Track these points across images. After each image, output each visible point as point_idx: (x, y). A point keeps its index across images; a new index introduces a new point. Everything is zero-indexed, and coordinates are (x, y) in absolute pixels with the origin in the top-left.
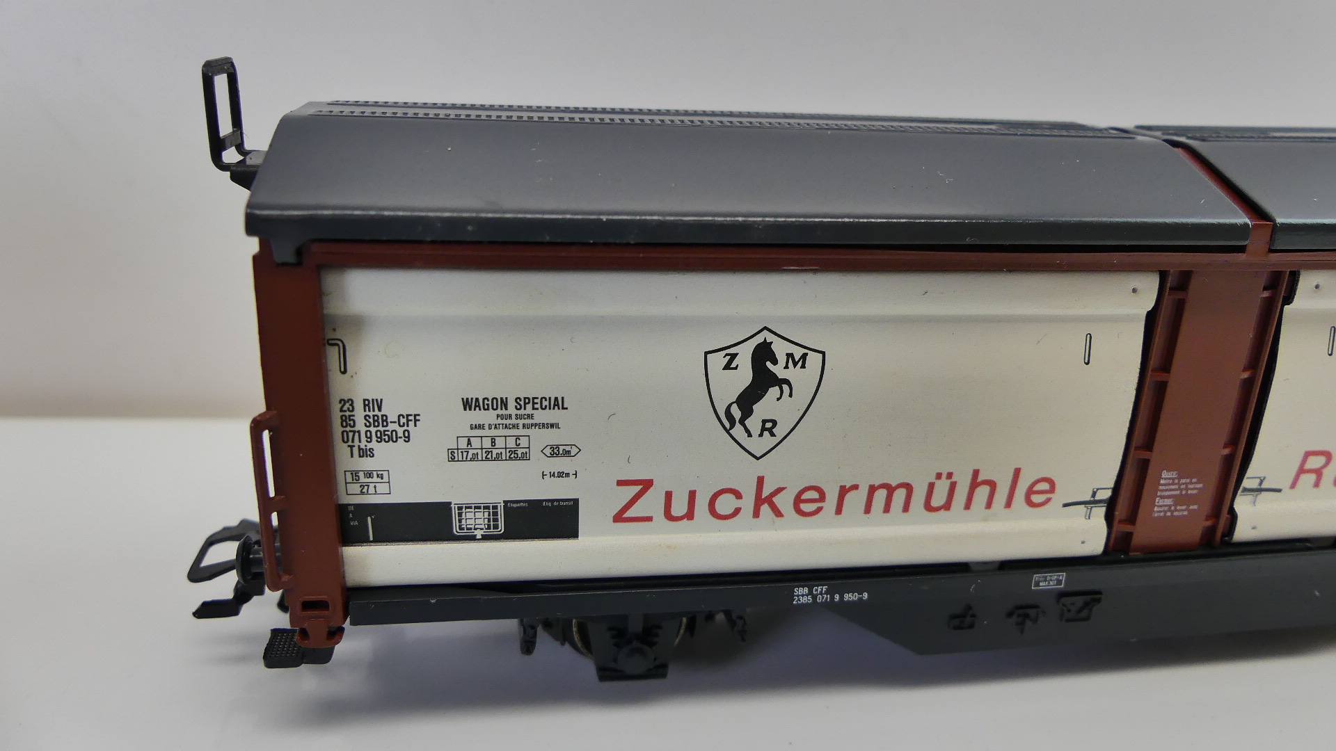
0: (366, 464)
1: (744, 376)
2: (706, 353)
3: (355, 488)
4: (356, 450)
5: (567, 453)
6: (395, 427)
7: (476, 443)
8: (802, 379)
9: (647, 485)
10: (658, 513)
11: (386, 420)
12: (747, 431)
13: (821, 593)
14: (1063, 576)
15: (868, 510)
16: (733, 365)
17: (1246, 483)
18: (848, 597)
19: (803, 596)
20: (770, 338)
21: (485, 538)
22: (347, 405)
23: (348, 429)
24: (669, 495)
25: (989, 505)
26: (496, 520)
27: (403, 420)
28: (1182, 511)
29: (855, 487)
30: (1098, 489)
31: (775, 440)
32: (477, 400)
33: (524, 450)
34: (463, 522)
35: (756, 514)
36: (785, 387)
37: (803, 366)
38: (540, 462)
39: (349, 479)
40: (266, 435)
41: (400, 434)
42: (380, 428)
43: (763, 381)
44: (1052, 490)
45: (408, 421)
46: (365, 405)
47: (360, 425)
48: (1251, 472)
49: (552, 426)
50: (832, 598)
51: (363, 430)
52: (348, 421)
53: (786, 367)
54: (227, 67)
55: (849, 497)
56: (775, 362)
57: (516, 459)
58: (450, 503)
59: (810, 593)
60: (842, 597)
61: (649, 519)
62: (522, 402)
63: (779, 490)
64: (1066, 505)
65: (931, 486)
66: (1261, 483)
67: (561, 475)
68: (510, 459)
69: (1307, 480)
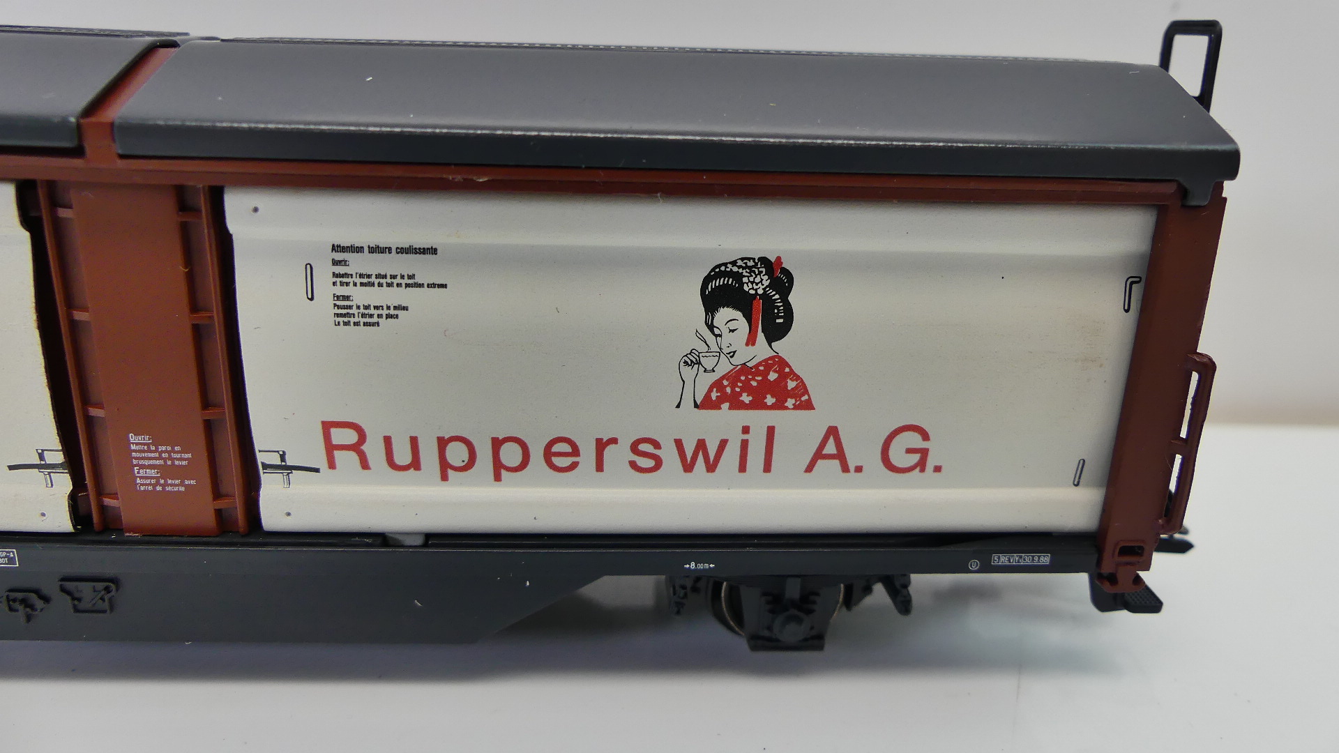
14: (14, 553)
17: (261, 458)
28: (175, 486)
30: (43, 451)
48: (259, 443)
64: (11, 468)
66: (283, 457)
69: (346, 459)
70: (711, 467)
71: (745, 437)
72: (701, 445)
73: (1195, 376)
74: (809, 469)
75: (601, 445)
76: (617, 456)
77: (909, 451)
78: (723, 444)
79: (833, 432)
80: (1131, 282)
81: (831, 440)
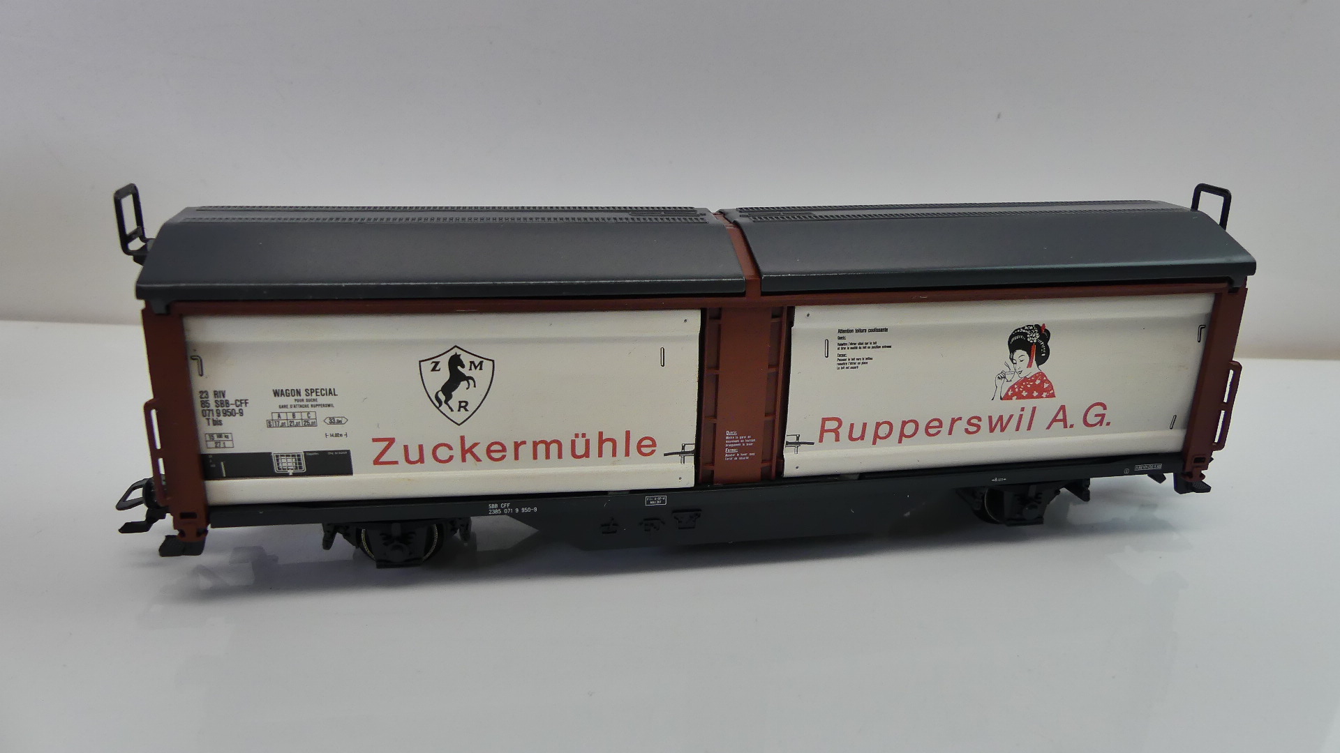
0: (217, 429)
1: (444, 375)
2: (420, 362)
3: (212, 444)
4: (211, 421)
5: (339, 422)
6: (234, 407)
7: (283, 416)
8: (481, 376)
9: (391, 441)
10: (401, 457)
11: (228, 403)
12: (450, 408)
13: (506, 508)
14: (665, 498)
15: (535, 457)
16: (437, 369)
17: (787, 439)
18: (523, 510)
19: (495, 509)
20: (459, 352)
21: (295, 475)
22: (204, 395)
23: (206, 408)
24: (406, 448)
25: (614, 454)
26: (300, 464)
27: (238, 403)
28: (744, 457)
29: (524, 443)
30: (685, 444)
31: (469, 413)
32: (282, 390)
33: (313, 421)
34: (280, 465)
35: (464, 460)
36: (471, 381)
37: (481, 369)
38: (323, 428)
39: (208, 438)
40: (154, 413)
41: (237, 411)
42: (225, 408)
43: (456, 378)
44: (654, 444)
45: (241, 403)
46: (215, 394)
47: (213, 406)
48: (788, 432)
49: (329, 405)
50: (514, 511)
51: (215, 409)
52: (205, 404)
53: (470, 369)
54: (133, 191)
55: (521, 448)
56: (463, 366)
57: (309, 425)
58: (270, 453)
59: (499, 507)
60: (520, 510)
61: (396, 463)
62: (309, 392)
63: (475, 445)
64: (665, 455)
65: (573, 442)
66: (798, 438)
67: (337, 435)
68: (305, 426)
69: (829, 437)
70: (1003, 430)
71: (1022, 413)
72: (1001, 418)
73: (1231, 372)
74: (1048, 428)
75: (954, 421)
76: (960, 426)
77: (1096, 416)
78: (1011, 416)
79: (1063, 408)
80: (1201, 328)
81: (1061, 412)
